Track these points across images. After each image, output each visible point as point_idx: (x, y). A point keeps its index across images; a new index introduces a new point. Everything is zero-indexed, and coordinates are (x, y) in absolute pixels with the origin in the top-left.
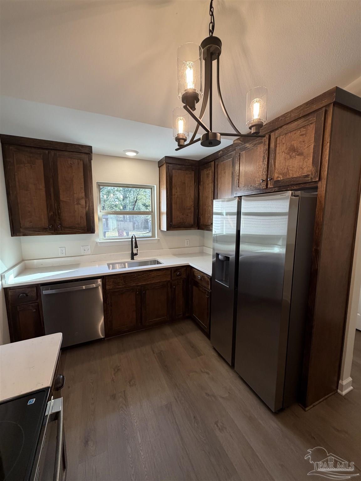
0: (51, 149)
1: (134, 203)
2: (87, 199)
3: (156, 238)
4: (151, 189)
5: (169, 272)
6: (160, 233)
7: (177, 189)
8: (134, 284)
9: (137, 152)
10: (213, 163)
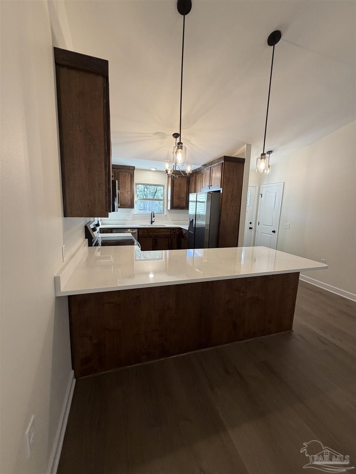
0: (118, 169)
1: (154, 194)
2: (131, 192)
3: (165, 214)
4: (164, 186)
5: (170, 230)
6: (167, 211)
7: (176, 187)
8: (152, 234)
9: (156, 168)
10: (195, 174)
